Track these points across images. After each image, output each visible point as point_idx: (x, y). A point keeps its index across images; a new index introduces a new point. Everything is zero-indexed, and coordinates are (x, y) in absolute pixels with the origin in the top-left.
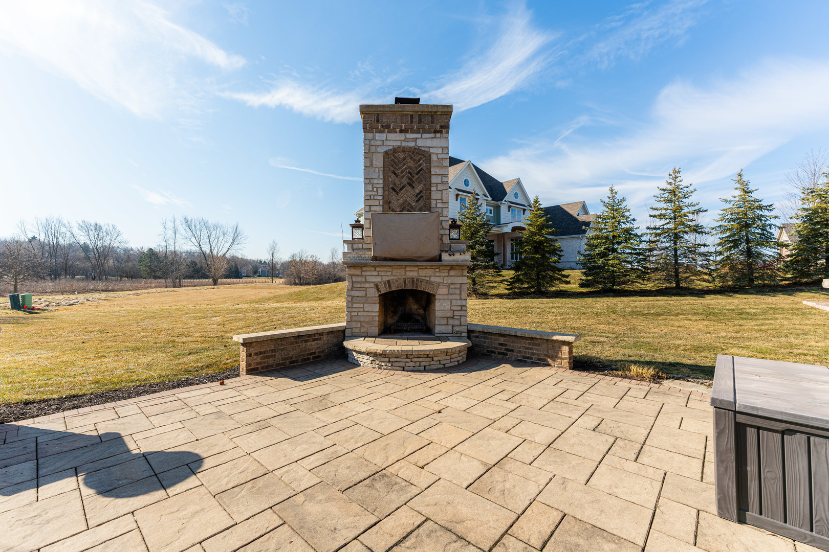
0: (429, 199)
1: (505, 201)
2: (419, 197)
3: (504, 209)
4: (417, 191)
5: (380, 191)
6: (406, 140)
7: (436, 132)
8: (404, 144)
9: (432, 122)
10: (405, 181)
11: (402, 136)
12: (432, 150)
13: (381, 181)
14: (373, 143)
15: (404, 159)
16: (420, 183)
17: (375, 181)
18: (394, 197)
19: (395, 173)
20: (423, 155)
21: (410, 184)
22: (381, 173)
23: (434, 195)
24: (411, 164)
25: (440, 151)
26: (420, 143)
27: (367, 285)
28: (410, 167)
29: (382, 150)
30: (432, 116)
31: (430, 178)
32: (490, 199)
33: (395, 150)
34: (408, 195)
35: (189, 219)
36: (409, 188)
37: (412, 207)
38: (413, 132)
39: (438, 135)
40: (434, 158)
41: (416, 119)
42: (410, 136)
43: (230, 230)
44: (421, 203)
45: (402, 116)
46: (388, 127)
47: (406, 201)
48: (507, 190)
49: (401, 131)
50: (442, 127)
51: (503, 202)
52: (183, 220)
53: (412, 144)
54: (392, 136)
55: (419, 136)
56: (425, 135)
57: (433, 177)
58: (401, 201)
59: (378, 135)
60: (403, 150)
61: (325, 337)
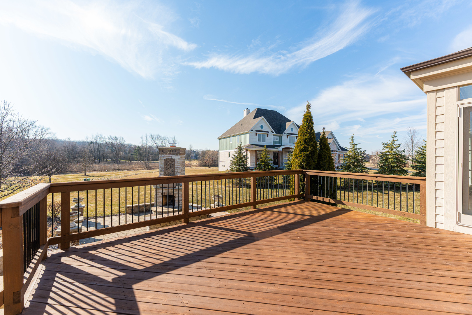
0: (175, 171)
1: (285, 133)
2: (172, 171)
3: (284, 137)
4: (172, 169)
5: (163, 169)
6: (169, 156)
7: (176, 154)
8: (169, 157)
9: (175, 152)
10: (169, 167)
11: (168, 155)
12: (175, 159)
13: (163, 167)
14: (161, 157)
15: (169, 161)
16: (172, 167)
17: (162, 167)
18: (166, 171)
19: (166, 165)
20: (173, 160)
21: (170, 168)
22: (163, 165)
23: (176, 171)
24: (170, 162)
25: (177, 159)
26: (173, 157)
27: (159, 193)
28: (170, 163)
29: (163, 159)
30: (175, 150)
31: (175, 166)
32: (275, 133)
33: (166, 159)
34: (170, 170)
35: (153, 135)
36: (170, 169)
37: (171, 173)
38: (171, 154)
39: (177, 155)
40: (176, 161)
41: (172, 151)
42: (170, 155)
43: (171, 139)
44: (173, 173)
45: (168, 150)
46: (165, 153)
47: (169, 172)
48: (286, 128)
49: (168, 154)
50: (178, 153)
51: (283, 134)
52: (150, 136)
53: (171, 157)
54: (166, 155)
55: (172, 155)
56: (174, 155)
57: (176, 166)
58: (168, 172)
59: (163, 155)
60: (168, 159)
61: (148, 206)
